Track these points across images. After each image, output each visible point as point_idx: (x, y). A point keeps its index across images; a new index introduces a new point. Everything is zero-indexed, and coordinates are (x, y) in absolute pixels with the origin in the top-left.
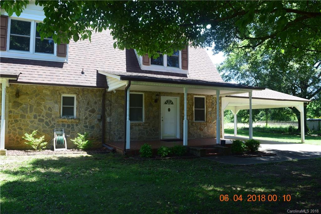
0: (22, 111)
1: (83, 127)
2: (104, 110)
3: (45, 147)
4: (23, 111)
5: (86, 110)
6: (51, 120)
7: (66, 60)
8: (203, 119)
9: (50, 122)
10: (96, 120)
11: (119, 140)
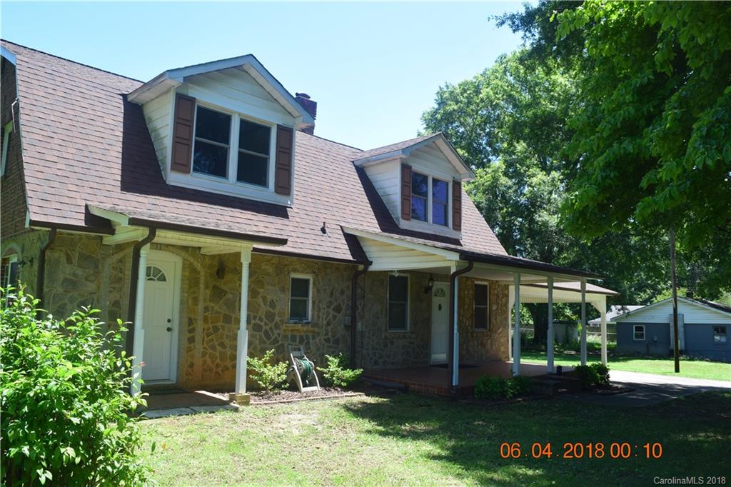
0: (225, 307)
1: (323, 341)
2: (354, 308)
3: (288, 385)
4: (228, 307)
5: (329, 307)
6: (273, 328)
7: (289, 203)
8: (485, 327)
9: (273, 333)
10: (342, 326)
11: (374, 367)
